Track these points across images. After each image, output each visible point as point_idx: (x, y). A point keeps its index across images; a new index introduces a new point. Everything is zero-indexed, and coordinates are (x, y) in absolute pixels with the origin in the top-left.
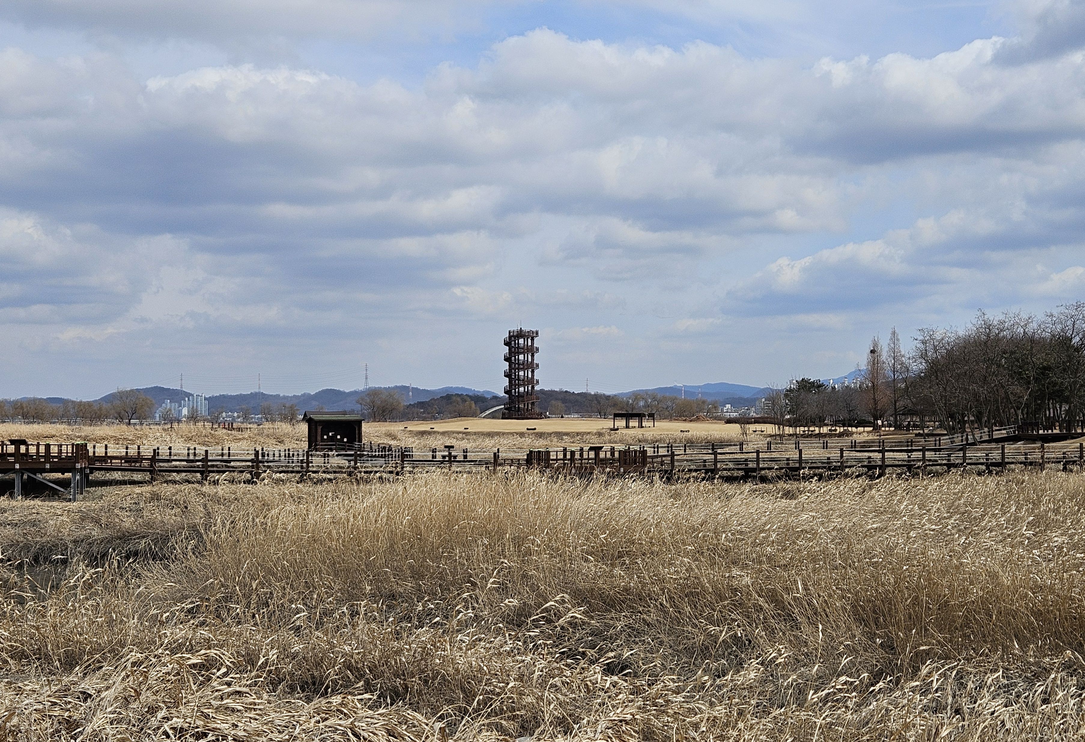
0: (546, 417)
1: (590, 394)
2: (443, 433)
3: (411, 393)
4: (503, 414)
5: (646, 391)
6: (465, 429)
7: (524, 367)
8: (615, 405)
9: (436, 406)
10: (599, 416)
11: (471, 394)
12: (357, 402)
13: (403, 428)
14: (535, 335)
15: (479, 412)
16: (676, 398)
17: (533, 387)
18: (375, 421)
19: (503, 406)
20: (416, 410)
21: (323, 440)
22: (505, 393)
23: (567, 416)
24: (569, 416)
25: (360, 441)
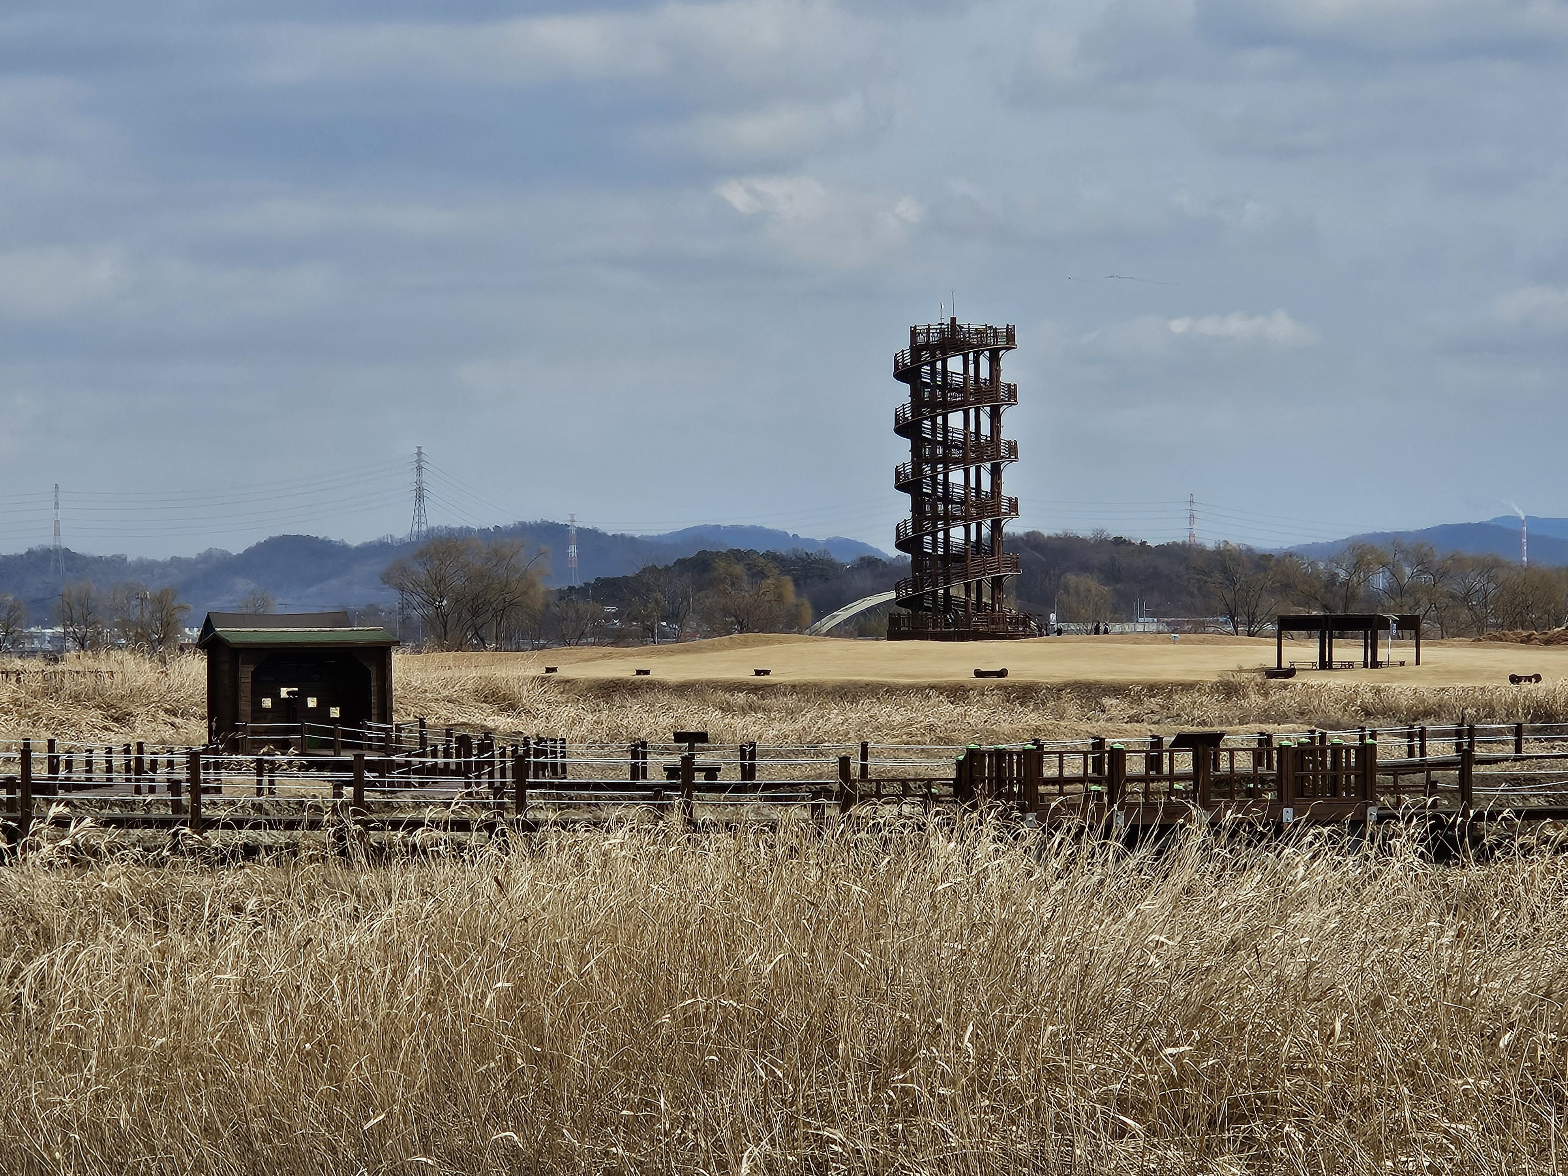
0: (1043, 630)
1: (1201, 551)
2: (682, 689)
3: (573, 550)
4: (894, 621)
5: (1396, 540)
6: (758, 673)
7: (965, 455)
8: (1286, 587)
9: (659, 596)
10: (1230, 629)
11: (783, 550)
12: (386, 579)
13: (541, 672)
14: (1002, 343)
15: (808, 612)
16: (1497, 564)
17: (996, 526)
18: (442, 648)
19: (892, 595)
20: (587, 607)
21: (259, 713)
22: (899, 546)
23: (1117, 628)
24: (1129, 627)
25: (385, 715)
